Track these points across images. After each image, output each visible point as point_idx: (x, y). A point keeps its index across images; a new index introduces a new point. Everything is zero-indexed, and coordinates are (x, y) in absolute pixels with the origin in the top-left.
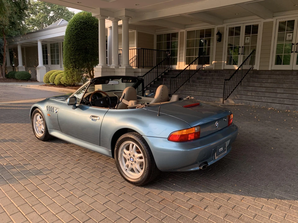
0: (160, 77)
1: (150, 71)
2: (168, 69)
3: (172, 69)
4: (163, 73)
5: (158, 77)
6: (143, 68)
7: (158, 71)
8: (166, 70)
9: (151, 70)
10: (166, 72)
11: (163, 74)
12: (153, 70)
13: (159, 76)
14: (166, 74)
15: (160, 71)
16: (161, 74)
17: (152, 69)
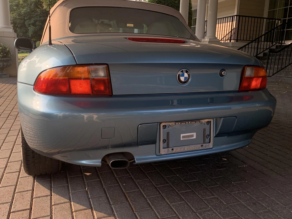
0: (261, 55)
1: (245, 46)
2: (276, 44)
3: (283, 44)
4: (267, 49)
5: (257, 54)
6: (237, 41)
7: (259, 47)
8: (273, 46)
9: (248, 44)
10: (272, 48)
11: (267, 51)
12: (250, 45)
13: (260, 53)
14: (271, 51)
15: (262, 47)
16: (263, 51)
17: (250, 43)
